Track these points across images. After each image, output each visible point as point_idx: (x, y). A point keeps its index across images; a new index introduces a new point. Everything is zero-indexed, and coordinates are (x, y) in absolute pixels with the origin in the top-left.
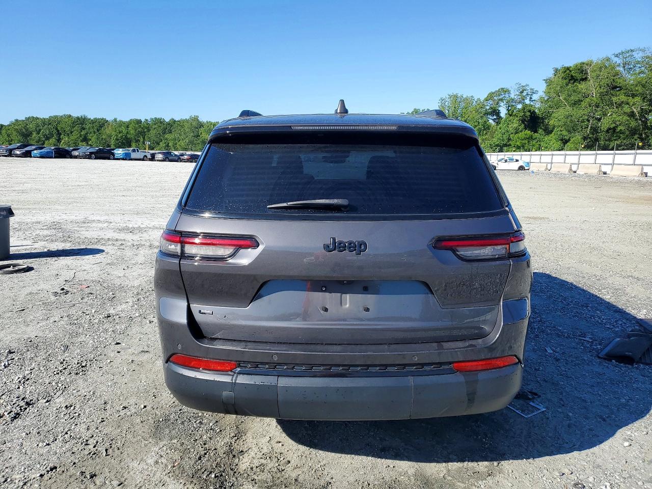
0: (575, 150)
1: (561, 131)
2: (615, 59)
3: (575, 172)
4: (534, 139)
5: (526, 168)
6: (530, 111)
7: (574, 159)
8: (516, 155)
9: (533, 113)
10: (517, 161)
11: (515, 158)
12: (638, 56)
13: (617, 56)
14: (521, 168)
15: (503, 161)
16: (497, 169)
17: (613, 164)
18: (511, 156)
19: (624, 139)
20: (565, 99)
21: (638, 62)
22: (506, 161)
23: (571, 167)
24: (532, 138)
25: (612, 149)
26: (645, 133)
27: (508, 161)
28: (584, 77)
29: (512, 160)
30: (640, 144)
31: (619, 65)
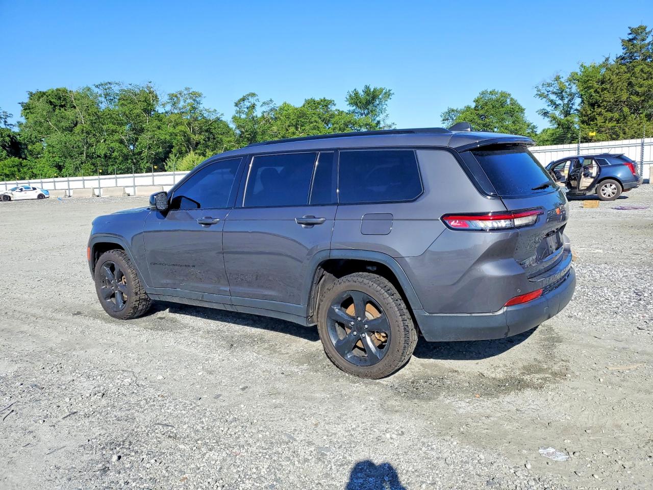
0: (87, 176)
1: (53, 157)
2: (96, 90)
3: (98, 196)
4: (24, 166)
5: (46, 196)
6: (9, 136)
7: (95, 184)
8: (34, 183)
9: (13, 138)
10: (34, 189)
11: (32, 186)
12: (116, 89)
13: (97, 87)
14: (41, 197)
15: (18, 190)
16: (12, 199)
17: (135, 186)
18: (27, 185)
19: (120, 164)
20: (55, 125)
21: (117, 95)
22: (21, 190)
23: (94, 192)
24: (22, 166)
25: (111, 174)
26: (135, 159)
27: (24, 190)
28: (63, 104)
29: (29, 188)
30: (156, 167)
31: (101, 96)
